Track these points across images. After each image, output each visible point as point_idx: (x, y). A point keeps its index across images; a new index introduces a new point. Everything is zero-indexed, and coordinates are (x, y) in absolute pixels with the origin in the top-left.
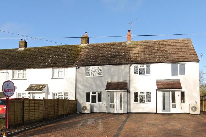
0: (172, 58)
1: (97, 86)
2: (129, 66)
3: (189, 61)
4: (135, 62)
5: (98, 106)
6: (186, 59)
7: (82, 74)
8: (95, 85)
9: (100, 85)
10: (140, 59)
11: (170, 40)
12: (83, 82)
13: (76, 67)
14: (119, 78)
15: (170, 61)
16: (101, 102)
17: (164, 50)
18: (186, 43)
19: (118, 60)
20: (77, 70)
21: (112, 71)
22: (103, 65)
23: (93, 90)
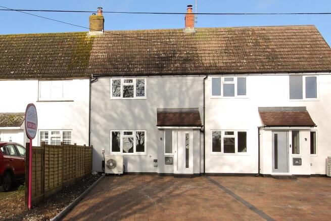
0: (287, 63)
1: (136, 119)
2: (202, 78)
3: (325, 70)
4: (214, 71)
5: (138, 159)
6: (317, 66)
7: (104, 94)
8: (130, 118)
9: (142, 116)
10: (222, 65)
11: (274, 28)
12: (106, 109)
13: (91, 78)
14: (182, 101)
15: (286, 70)
16: (144, 151)
17: (267, 47)
18: (309, 34)
19: (176, 65)
20: (93, 84)
21: (167, 89)
22: (149, 75)
23: (127, 127)
